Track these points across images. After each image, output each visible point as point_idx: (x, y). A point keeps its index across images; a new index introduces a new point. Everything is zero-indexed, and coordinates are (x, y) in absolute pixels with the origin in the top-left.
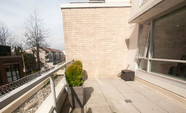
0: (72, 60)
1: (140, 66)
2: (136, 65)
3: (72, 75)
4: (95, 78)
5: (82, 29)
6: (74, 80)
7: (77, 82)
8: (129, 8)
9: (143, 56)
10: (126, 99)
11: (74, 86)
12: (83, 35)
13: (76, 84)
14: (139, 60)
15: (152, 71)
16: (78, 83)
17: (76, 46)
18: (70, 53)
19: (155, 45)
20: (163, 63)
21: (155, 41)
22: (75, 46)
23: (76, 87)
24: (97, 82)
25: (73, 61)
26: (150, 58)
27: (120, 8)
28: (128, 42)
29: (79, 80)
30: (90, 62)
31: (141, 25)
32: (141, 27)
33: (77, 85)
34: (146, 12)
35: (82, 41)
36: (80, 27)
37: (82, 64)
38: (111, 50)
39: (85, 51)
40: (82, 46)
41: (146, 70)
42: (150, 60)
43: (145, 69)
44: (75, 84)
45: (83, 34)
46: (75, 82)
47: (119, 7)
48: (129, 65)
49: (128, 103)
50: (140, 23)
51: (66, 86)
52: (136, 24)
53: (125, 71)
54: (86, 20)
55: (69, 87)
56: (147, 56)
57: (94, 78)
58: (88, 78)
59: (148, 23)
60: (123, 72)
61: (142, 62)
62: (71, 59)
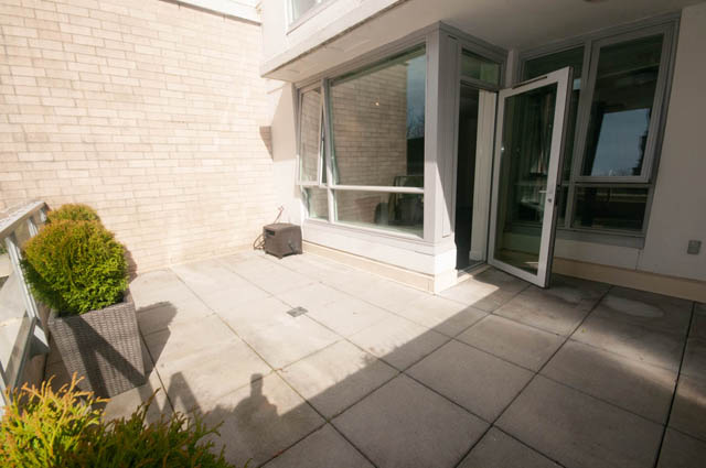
0: (40, 203)
1: (311, 208)
2: (303, 207)
3: (71, 266)
4: (171, 266)
5: (72, 66)
6: (81, 287)
7: (103, 288)
8: (257, 28)
9: (315, 179)
10: (289, 309)
11: (89, 309)
12: (79, 95)
13: (97, 301)
14: (307, 190)
15: (340, 219)
16: (107, 291)
17: (48, 142)
18: (21, 172)
19: (338, 149)
20: (362, 197)
21: (336, 138)
22: (44, 139)
23: (99, 312)
24: (179, 279)
25: (45, 208)
26: (332, 184)
27: (227, 20)
28: (267, 135)
29: (110, 281)
30: (137, 206)
31: (298, 90)
32: (298, 95)
33: (103, 304)
34: (306, 54)
35: (79, 117)
36: (58, 56)
37: (97, 218)
38: (219, 162)
39: (105, 164)
40: (84, 142)
41: (327, 218)
42: (333, 191)
43: (324, 215)
44: (92, 301)
45: (83, 91)
46: (91, 291)
47: (224, 16)
48: (281, 210)
49: (298, 318)
50: (294, 84)
51: (37, 322)
52: (283, 83)
53: (272, 228)
54: (87, 31)
55: (60, 321)
56: (325, 180)
57: (166, 266)
58: (137, 272)
59: (314, 86)
60: (269, 232)
61: (314, 197)
62: (34, 201)
